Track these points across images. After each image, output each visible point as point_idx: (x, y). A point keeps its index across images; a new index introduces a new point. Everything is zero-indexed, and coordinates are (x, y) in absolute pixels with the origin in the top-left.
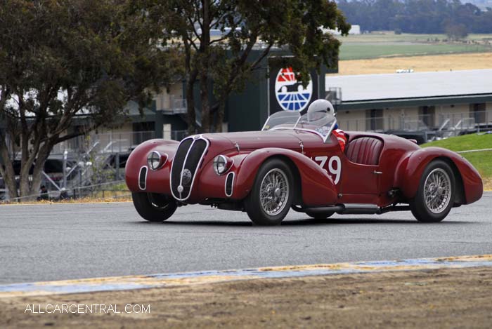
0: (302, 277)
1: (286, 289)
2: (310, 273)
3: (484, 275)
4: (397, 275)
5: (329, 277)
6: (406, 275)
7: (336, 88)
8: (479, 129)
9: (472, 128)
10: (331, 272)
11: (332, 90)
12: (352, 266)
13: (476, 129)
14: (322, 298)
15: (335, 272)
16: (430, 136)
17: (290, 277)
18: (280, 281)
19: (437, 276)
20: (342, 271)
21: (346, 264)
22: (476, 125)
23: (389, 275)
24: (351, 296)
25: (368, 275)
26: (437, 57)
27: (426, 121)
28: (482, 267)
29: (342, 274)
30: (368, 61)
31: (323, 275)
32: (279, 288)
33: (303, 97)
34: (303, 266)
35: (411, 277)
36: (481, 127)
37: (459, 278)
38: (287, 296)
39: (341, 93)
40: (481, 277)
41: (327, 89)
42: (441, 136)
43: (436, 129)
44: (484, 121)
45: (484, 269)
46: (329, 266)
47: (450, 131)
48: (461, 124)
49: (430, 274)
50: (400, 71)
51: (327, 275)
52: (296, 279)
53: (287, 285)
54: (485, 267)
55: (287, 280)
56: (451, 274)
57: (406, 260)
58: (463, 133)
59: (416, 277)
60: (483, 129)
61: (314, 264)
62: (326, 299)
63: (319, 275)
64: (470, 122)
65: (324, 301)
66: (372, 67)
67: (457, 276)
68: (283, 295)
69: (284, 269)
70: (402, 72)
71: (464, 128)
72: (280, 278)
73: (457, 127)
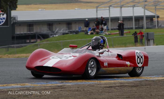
0: (11, 88)
1: (5, 93)
2: (14, 87)
3: (79, 88)
4: (47, 88)
5: (21, 89)
6: (50, 88)
7: (15, 16)
8: (69, 32)
9: (67, 32)
10: (22, 87)
11: (14, 16)
12: (29, 84)
13: (68, 32)
14: (19, 97)
15: (24, 87)
16: (51, 35)
17: (6, 89)
18: (3, 90)
19: (62, 88)
20: (26, 86)
21: (27, 84)
22: (69, 31)
23: (44, 88)
24: (30, 96)
25: (36, 88)
26: (53, 5)
27: (50, 29)
28: (78, 85)
29: (26, 87)
30: (27, 6)
31: (19, 88)
32: (2, 93)
33: (2, 19)
34: (11, 84)
35: (52, 89)
36: (70, 31)
37: (70, 89)
38: (5, 96)
39: (17, 18)
40: (78, 88)
41: (12, 16)
42: (55, 34)
43: (54, 32)
44: (71, 29)
45: (79, 85)
46: (20, 85)
47: (59, 33)
48: (63, 31)
49: (59, 87)
50: (40, 10)
51: (20, 88)
52: (8, 89)
53: (5, 92)
54: (79, 84)
55: (5, 90)
56: (67, 87)
57: (50, 82)
58: (64, 34)
59: (54, 88)
60: (71, 32)
61: (15, 84)
62: (21, 97)
63: (17, 88)
64: (66, 30)
65: (20, 98)
66: (29, 8)
67: (69, 88)
68: (4, 96)
69: (3, 86)
70: (41, 10)
71: (64, 32)
72: (2, 89)
73: (62, 31)
